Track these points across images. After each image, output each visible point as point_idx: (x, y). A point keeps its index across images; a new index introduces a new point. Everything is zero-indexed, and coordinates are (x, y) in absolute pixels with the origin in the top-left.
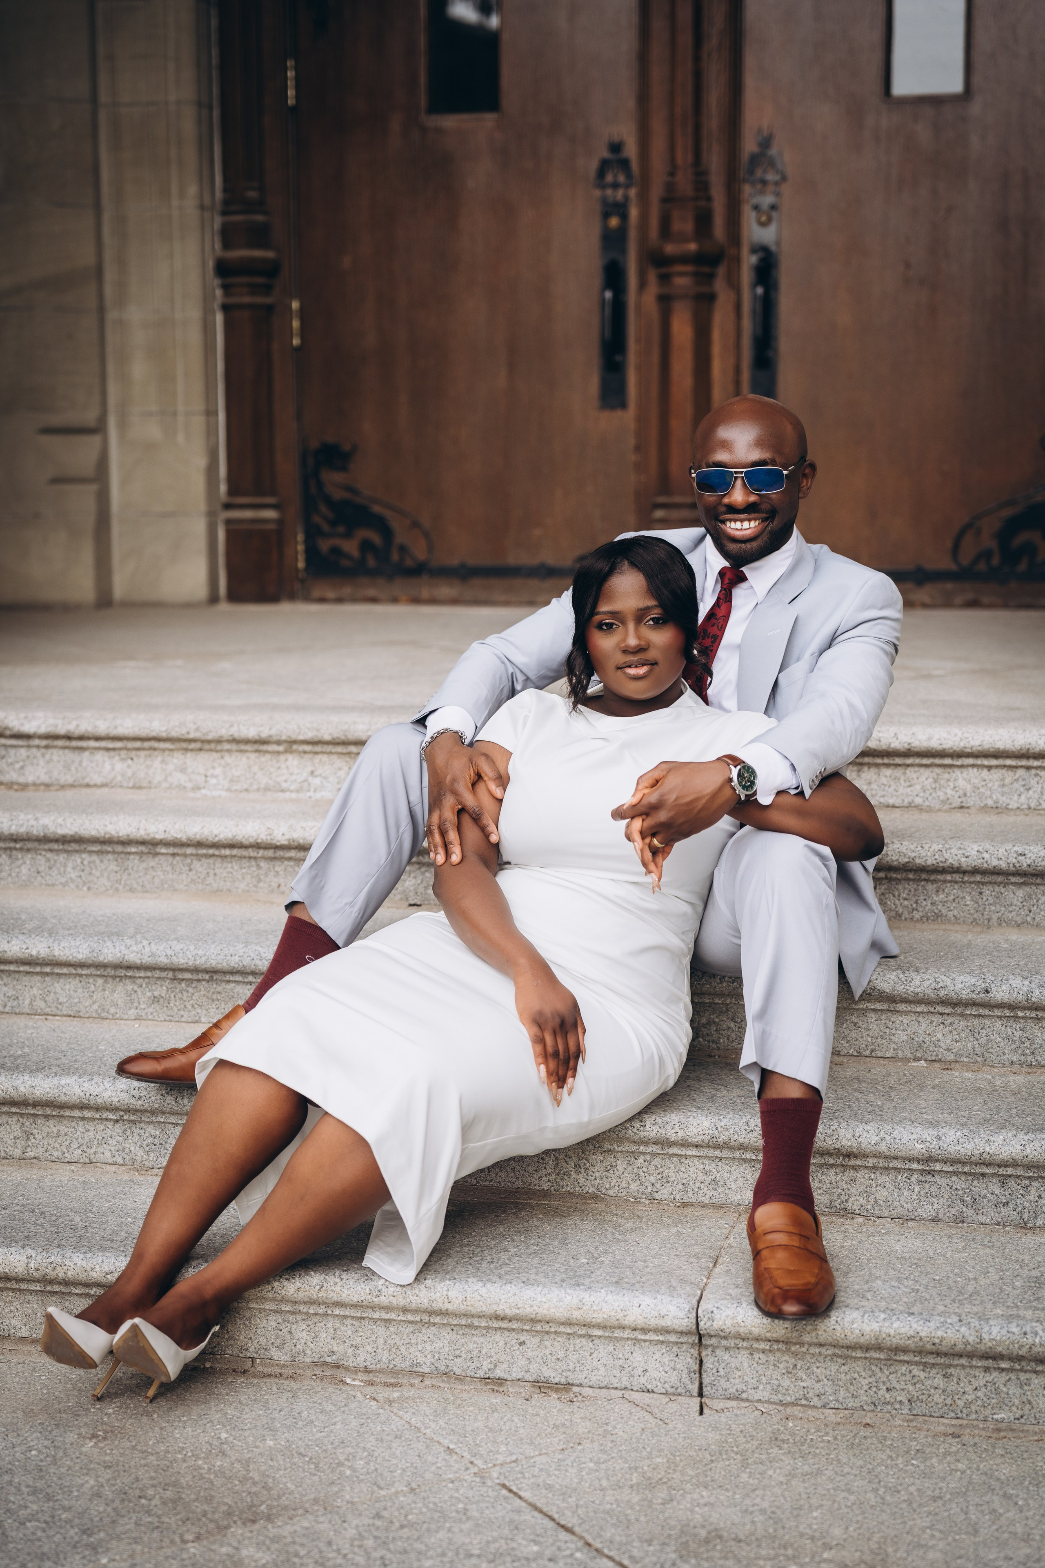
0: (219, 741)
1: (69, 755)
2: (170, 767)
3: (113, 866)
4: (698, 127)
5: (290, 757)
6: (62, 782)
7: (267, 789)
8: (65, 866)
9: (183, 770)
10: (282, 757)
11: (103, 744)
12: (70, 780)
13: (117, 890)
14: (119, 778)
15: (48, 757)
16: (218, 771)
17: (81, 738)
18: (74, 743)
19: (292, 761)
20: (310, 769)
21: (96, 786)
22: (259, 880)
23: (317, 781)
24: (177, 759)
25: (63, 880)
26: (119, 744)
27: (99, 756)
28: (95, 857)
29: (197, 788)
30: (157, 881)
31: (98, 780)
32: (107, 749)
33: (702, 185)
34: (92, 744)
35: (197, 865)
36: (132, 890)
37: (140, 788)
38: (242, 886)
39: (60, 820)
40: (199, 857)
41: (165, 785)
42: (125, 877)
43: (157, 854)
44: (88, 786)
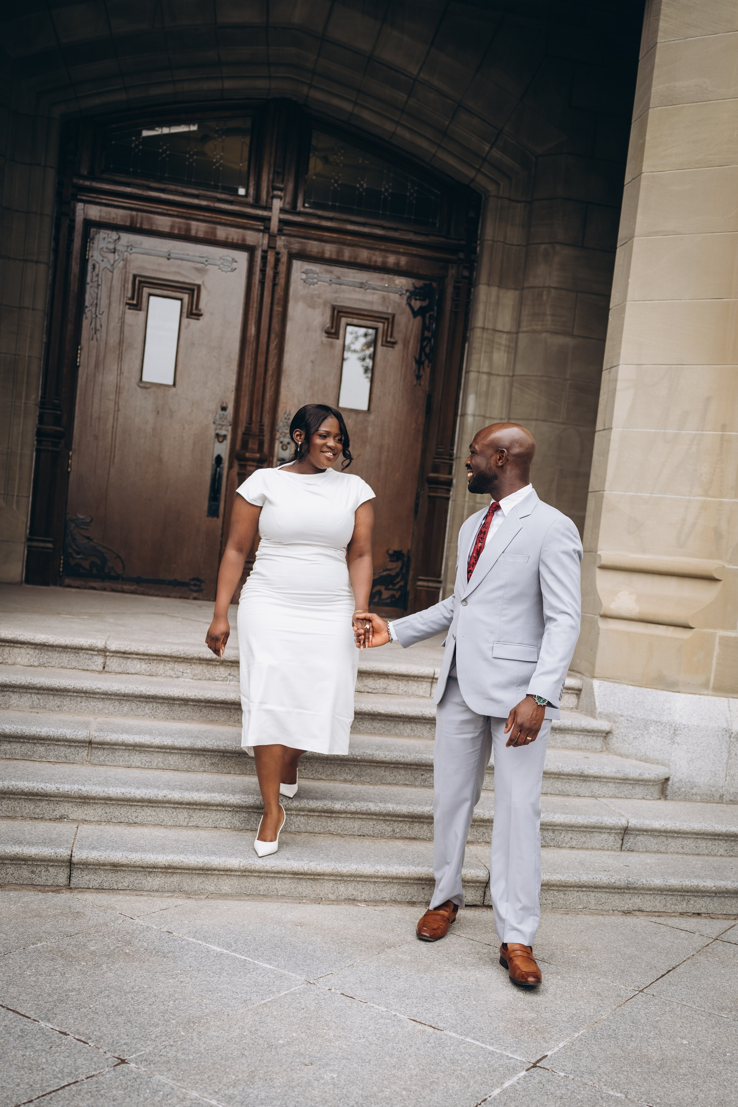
0: (192, 659)
1: (122, 660)
2: (167, 668)
3: (166, 709)
4: (262, 406)
5: (221, 667)
6: (117, 671)
7: (209, 679)
8: (145, 708)
9: (173, 669)
10: (217, 667)
11: (139, 657)
12: (120, 671)
13: (167, 719)
14: (143, 671)
15: (111, 660)
16: (189, 671)
17: (130, 654)
18: (126, 656)
19: (222, 669)
20: (229, 672)
21: (132, 674)
22: (230, 717)
23: (231, 677)
24: (171, 665)
25: (143, 714)
26: (146, 657)
27: (135, 662)
28: (159, 705)
29: (178, 677)
30: (186, 716)
31: (133, 671)
32: (140, 659)
33: (261, 431)
34: (134, 656)
35: (204, 710)
36: (174, 719)
37: (152, 676)
38: (223, 719)
39: (148, 689)
40: (205, 707)
41: (163, 675)
42: (171, 713)
43: (188, 705)
44: (128, 673)
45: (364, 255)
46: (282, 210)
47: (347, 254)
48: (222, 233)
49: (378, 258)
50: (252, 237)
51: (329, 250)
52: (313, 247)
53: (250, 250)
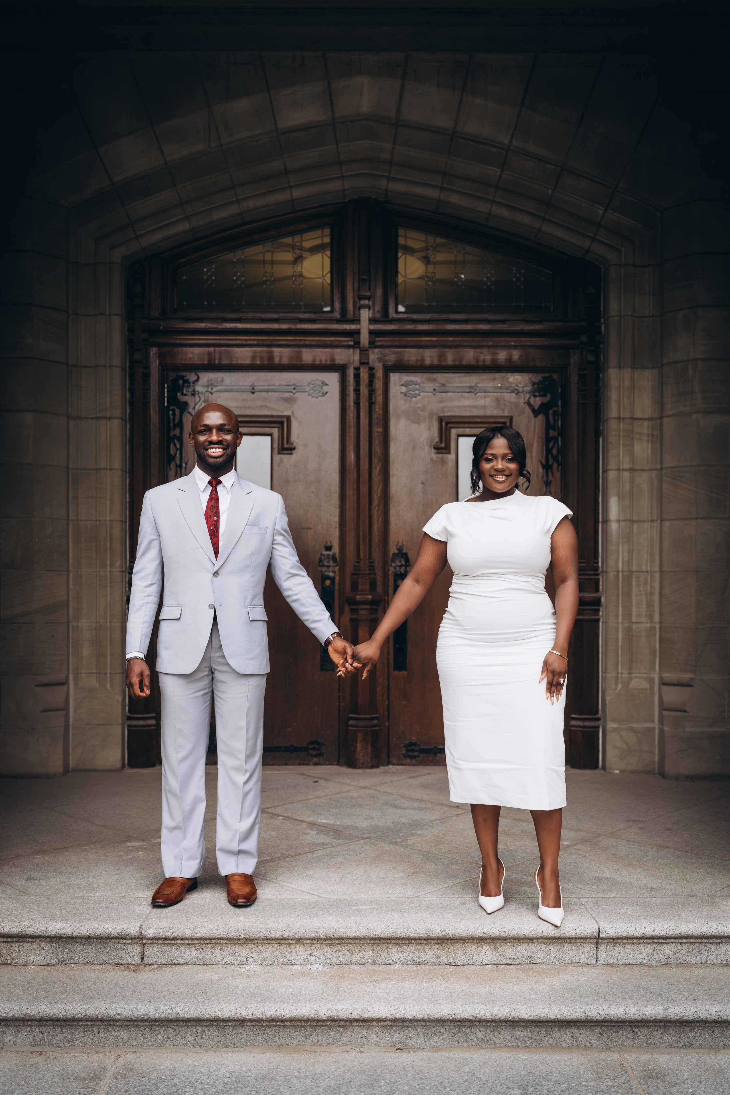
0: (256, 939)
1: (165, 948)
2: (226, 953)
3: (216, 1033)
4: (370, 540)
5: (298, 946)
6: (159, 962)
7: (283, 964)
8: (186, 1034)
9: (233, 954)
10: (293, 946)
11: (186, 942)
12: (164, 962)
13: (218, 1047)
14: (194, 960)
15: (151, 949)
16: (255, 955)
17: (173, 939)
18: (168, 942)
19: (299, 948)
20: (309, 952)
21: (179, 964)
22: (306, 1038)
23: (313, 958)
24: (230, 948)
25: (184, 1042)
26: (196, 942)
27: (182, 948)
28: (205, 1028)
29: (241, 964)
30: (243, 1041)
31: (181, 961)
32: (188, 944)
33: (372, 568)
34: (179, 941)
35: (268, 1031)
36: (227, 1047)
37: (207, 965)
38: (296, 1042)
40: (270, 1027)
41: (222, 963)
42: (223, 1039)
43: (244, 1025)
44: (175, 964)
45: (470, 355)
46: (372, 321)
47: (450, 357)
48: (308, 356)
49: (486, 356)
50: (341, 355)
51: (430, 356)
52: (411, 355)
53: (341, 369)
